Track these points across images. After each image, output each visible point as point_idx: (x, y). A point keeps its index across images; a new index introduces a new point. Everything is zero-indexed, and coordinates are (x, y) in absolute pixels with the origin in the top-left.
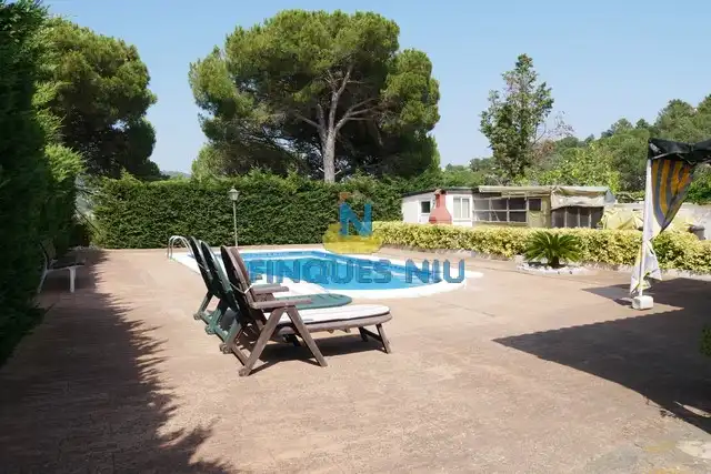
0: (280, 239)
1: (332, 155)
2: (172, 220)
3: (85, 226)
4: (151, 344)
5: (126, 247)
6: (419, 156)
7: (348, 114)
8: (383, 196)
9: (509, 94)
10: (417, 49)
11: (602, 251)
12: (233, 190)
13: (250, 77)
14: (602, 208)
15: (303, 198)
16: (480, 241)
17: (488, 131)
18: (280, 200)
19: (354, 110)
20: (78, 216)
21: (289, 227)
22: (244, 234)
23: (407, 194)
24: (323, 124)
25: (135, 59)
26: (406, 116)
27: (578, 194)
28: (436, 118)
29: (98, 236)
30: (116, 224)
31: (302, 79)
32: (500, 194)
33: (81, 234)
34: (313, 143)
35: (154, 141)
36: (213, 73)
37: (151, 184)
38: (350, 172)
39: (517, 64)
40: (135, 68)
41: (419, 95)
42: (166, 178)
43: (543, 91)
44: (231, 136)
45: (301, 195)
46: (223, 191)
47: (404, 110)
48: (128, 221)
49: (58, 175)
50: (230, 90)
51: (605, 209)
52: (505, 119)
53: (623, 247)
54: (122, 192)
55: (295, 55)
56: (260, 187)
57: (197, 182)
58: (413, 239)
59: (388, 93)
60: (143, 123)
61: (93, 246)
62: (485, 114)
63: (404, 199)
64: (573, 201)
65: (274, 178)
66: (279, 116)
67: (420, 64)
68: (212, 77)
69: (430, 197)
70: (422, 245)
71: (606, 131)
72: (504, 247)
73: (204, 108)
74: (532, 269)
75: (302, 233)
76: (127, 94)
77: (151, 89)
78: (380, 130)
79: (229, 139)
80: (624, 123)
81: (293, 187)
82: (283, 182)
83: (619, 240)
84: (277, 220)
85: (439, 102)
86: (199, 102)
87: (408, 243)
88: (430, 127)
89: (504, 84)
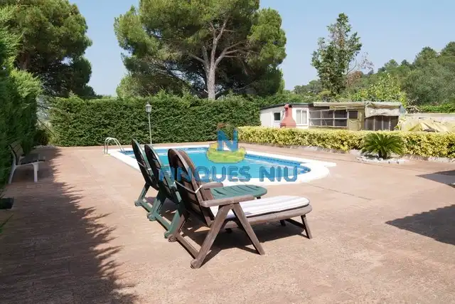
0: (179, 138)
1: (213, 82)
2: (105, 126)
3: (44, 131)
4: (103, 232)
5: (74, 145)
6: (271, 82)
7: (224, 53)
8: (248, 109)
9: (331, 40)
10: (272, 8)
11: (416, 147)
12: (149, 105)
13: (156, 28)
14: (397, 117)
15: (194, 111)
16: (324, 140)
17: (317, 64)
18: (179, 112)
19: (228, 50)
20: (40, 124)
21: (185, 131)
22: (155, 135)
23: (264, 108)
24: (207, 60)
25: (77, 13)
26: (264, 54)
27: (383, 107)
28: (284, 55)
29: (53, 138)
30: (67, 129)
31: (192, 29)
32: (328, 108)
33: (42, 137)
34: (199, 74)
35: (91, 72)
36: (131, 24)
37: (90, 101)
38: (226, 93)
39: (338, 20)
40: (77, 20)
41: (273, 40)
42: (100, 97)
43: (355, 38)
44: (144, 69)
45: (193, 108)
46: (141, 105)
47: (263, 50)
48: (74, 127)
49: (23, 92)
50: (143, 36)
51: (399, 118)
52: (329, 57)
53: (433, 144)
54: (69, 107)
55: (188, 11)
56: (165, 103)
57: (121, 100)
58: (274, 138)
59: (252, 38)
60: (82, 60)
61: (50, 145)
62: (315, 53)
63: (262, 111)
64: (380, 112)
65: (175, 97)
66: (177, 54)
67: (274, 19)
68: (130, 27)
69: (281, 110)
70: (280, 142)
71: (381, 67)
72: (342, 144)
73: (125, 49)
74: (369, 160)
75: (193, 134)
76: (72, 39)
77: (88, 35)
78: (246, 64)
79: (142, 71)
80: (393, 62)
81: (188, 103)
82: (180, 100)
83: (429, 139)
84: (177, 126)
85: (285, 45)
86: (121, 45)
87: (270, 141)
88: (280, 61)
89: (329, 33)
